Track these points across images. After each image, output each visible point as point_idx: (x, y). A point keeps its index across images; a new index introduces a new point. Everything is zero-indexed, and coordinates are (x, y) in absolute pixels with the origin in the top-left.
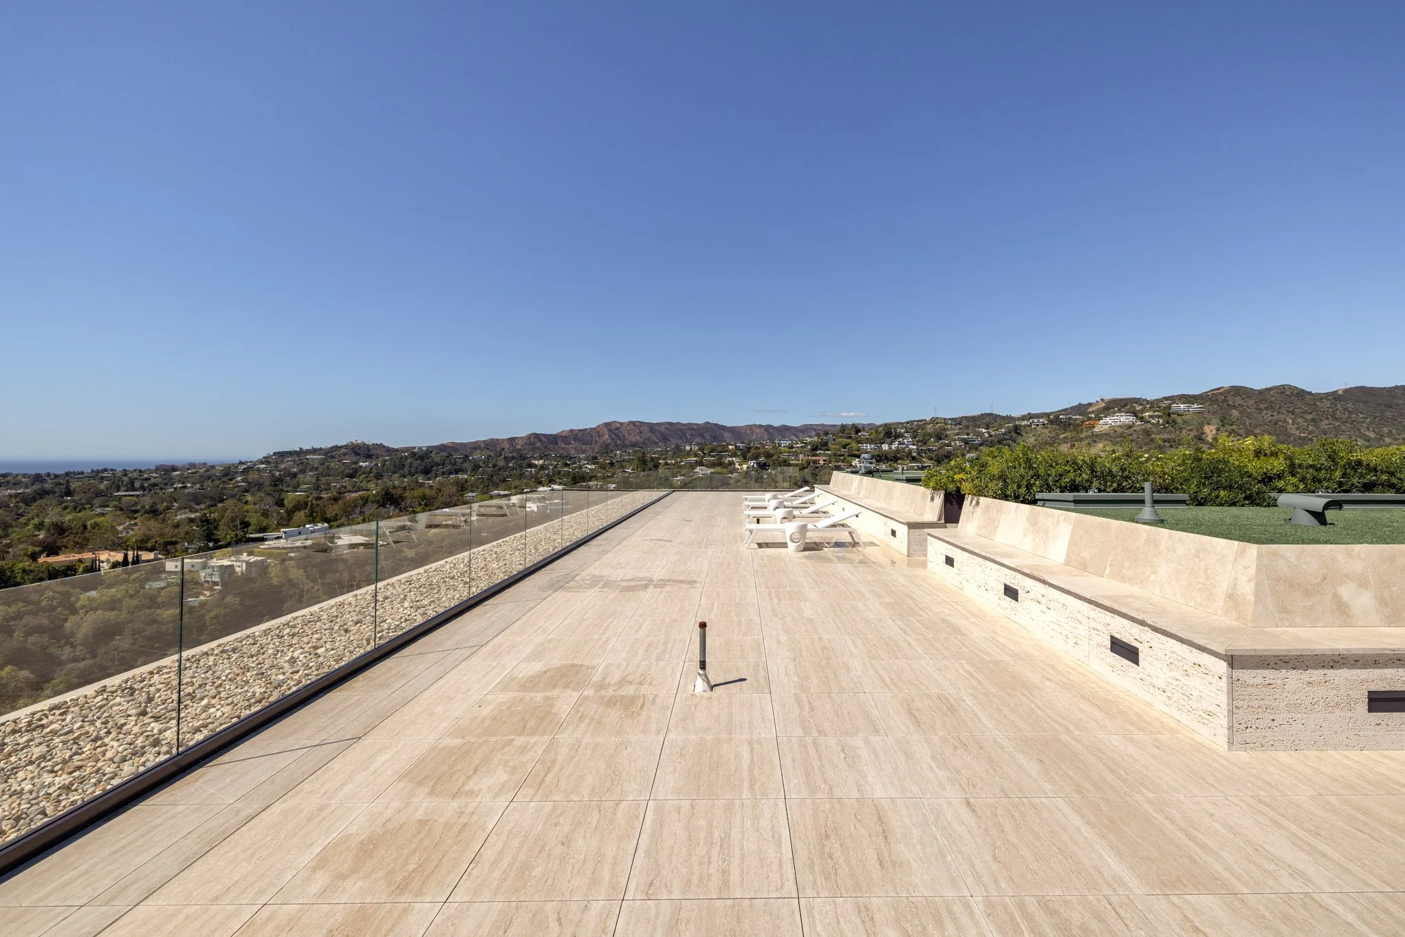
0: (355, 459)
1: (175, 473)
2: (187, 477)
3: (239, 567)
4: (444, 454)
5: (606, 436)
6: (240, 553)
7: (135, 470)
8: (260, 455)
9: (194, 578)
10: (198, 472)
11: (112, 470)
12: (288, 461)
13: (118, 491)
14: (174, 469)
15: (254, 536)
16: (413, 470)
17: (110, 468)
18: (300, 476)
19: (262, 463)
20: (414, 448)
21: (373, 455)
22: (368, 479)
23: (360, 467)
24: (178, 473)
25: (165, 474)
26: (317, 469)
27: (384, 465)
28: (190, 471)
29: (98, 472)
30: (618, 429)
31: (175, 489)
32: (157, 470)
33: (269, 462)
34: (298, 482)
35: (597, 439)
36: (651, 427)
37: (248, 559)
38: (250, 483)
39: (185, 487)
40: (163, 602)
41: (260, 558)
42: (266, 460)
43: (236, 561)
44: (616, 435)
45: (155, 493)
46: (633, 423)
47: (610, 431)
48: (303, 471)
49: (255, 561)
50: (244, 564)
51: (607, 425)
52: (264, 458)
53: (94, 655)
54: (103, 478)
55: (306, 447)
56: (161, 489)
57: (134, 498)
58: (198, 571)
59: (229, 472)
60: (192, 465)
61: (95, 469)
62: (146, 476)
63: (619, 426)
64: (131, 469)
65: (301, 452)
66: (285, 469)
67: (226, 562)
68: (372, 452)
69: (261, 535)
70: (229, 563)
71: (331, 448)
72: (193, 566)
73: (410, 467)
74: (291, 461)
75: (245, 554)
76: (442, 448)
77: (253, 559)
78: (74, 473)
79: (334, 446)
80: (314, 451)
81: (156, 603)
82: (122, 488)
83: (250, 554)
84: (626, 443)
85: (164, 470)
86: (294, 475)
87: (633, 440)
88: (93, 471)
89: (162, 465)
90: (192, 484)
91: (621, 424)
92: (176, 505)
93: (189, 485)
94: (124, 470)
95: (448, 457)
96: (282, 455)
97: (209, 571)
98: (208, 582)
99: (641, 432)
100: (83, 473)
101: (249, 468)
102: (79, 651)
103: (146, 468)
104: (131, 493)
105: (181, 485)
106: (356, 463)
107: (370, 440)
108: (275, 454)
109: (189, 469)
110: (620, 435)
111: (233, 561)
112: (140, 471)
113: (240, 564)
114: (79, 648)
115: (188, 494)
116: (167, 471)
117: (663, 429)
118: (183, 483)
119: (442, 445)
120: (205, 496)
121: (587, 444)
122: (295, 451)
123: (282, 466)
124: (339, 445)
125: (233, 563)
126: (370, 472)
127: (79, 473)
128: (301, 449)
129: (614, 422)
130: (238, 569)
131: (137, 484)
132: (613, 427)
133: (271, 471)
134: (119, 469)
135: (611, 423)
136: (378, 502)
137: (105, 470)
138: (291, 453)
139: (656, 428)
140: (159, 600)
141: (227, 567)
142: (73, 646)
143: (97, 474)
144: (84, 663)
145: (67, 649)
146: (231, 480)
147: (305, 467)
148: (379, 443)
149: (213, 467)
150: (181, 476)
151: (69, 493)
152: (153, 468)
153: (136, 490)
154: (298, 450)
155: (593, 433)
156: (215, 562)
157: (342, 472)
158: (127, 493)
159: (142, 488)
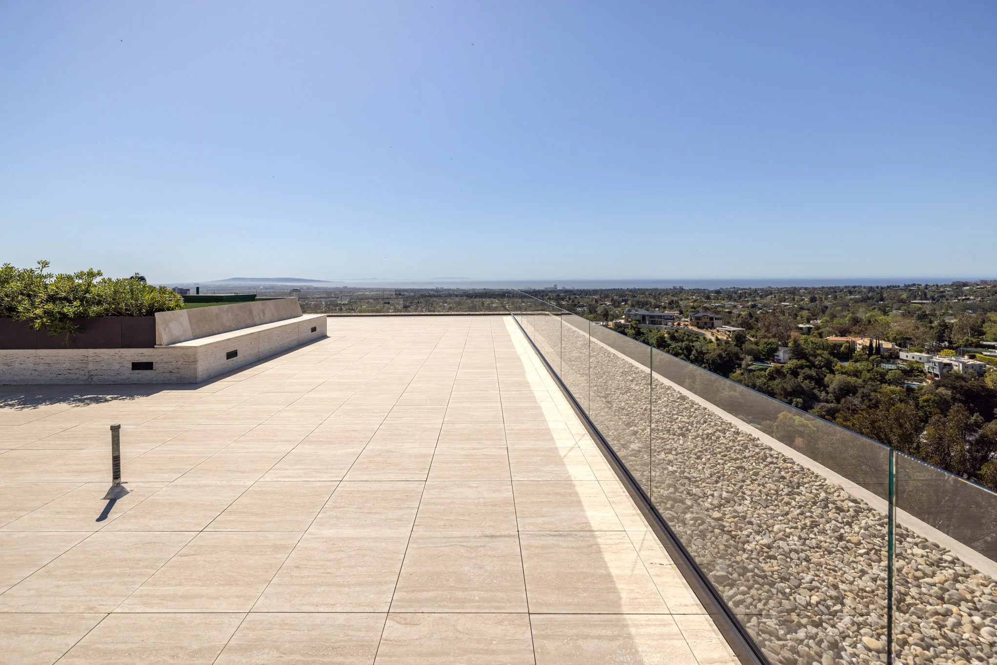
1: (965, 288)
2: (975, 292)
3: (956, 366)
6: (963, 355)
9: (920, 367)
10: (986, 287)
11: (918, 285)
13: (915, 300)
14: (965, 285)
15: (985, 343)
17: (917, 283)
28: (979, 287)
29: (909, 286)
31: (959, 300)
37: (966, 361)
39: (968, 299)
40: (890, 380)
41: (979, 362)
43: (955, 361)
45: (941, 302)
49: (972, 364)
50: (961, 365)
53: (838, 402)
54: (910, 290)
56: (947, 300)
57: (920, 306)
58: (923, 363)
60: (984, 282)
61: (907, 284)
62: (942, 289)
64: (931, 285)
67: (946, 361)
69: (993, 343)
70: (948, 362)
72: (920, 358)
75: (966, 357)
77: (971, 362)
78: (894, 287)
81: (885, 379)
82: (918, 298)
83: (972, 357)
85: (957, 286)
88: (905, 285)
89: (958, 282)
90: (975, 297)
92: (950, 312)
93: (972, 297)
94: (927, 285)
97: (931, 364)
98: (929, 372)
100: (899, 286)
102: (831, 397)
104: (923, 301)
105: (964, 297)
109: (978, 285)
111: (952, 360)
112: (937, 286)
113: (957, 364)
114: (830, 395)
118: (966, 296)
120: (978, 307)
125: (951, 362)
127: (896, 287)
130: (955, 368)
131: (929, 296)
134: (923, 285)
137: (914, 285)
140: (887, 377)
141: (946, 365)
142: (827, 393)
143: (907, 288)
144: (831, 404)
145: (823, 394)
150: (970, 290)
151: (882, 299)
152: (950, 284)
153: (927, 299)
156: (937, 359)
158: (920, 301)
159: (933, 298)
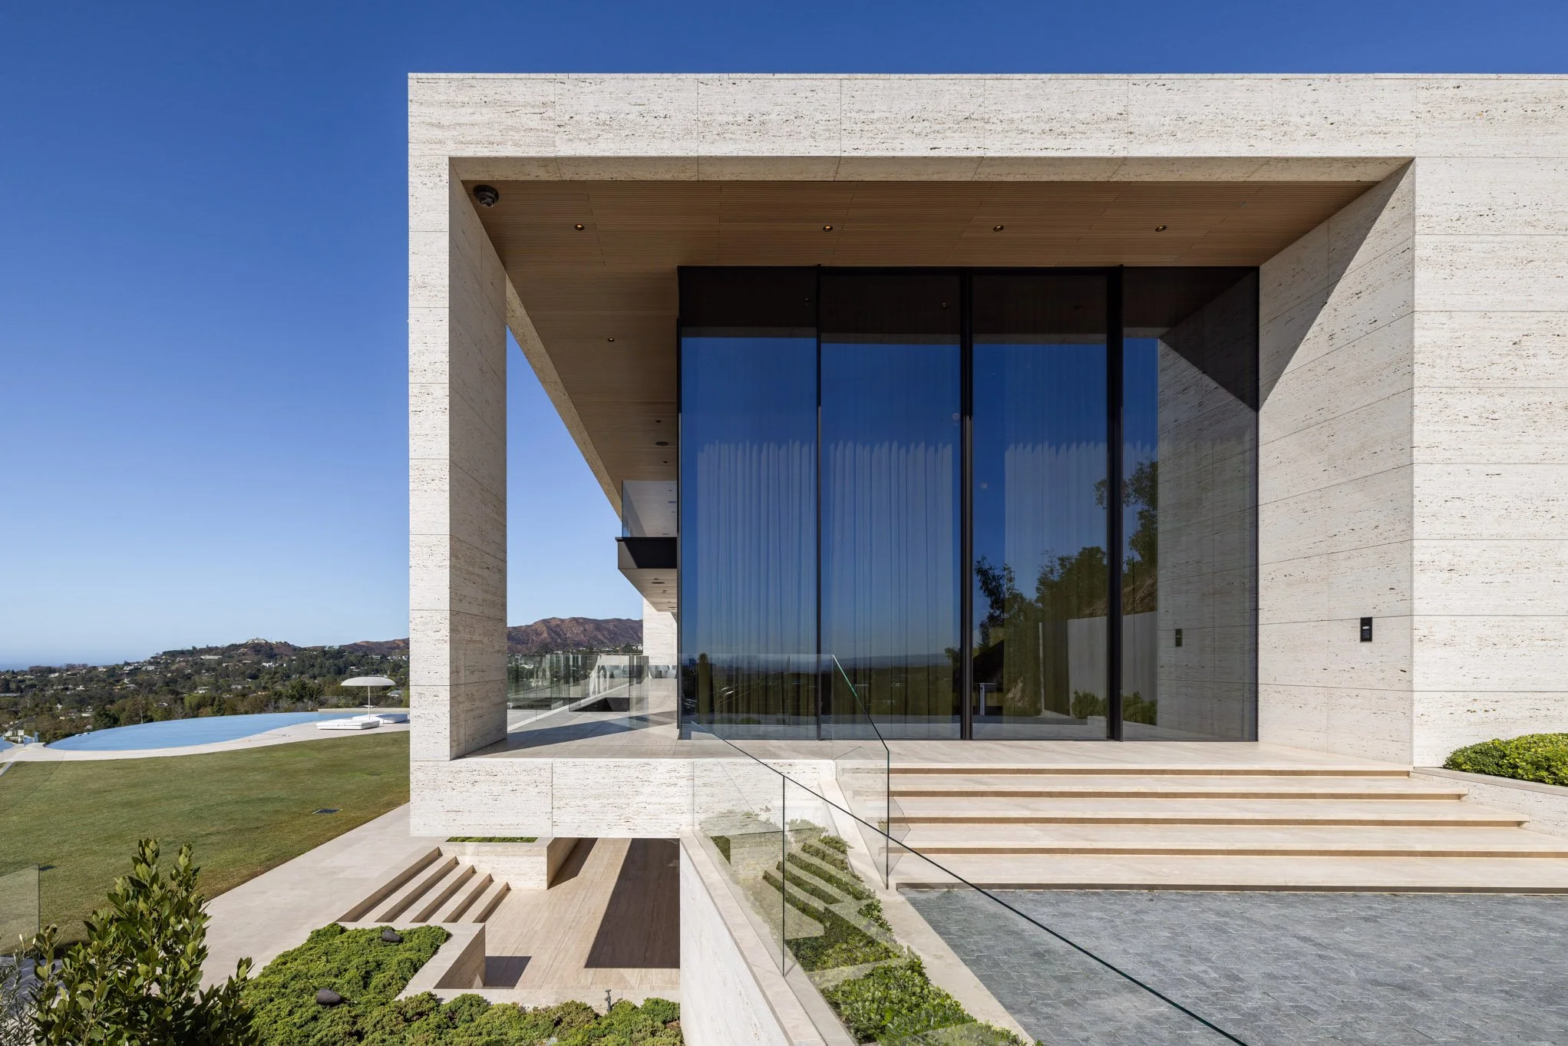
0: (256, 658)
4: (360, 653)
5: (545, 635)
7: (8, 671)
8: (147, 656)
12: (180, 662)
16: (325, 670)
18: (196, 678)
19: (150, 663)
20: (325, 647)
21: (275, 655)
22: (275, 680)
23: (264, 667)
24: (57, 674)
25: (42, 676)
26: (214, 670)
27: (289, 666)
30: (558, 626)
32: (31, 671)
33: (159, 662)
34: (194, 683)
35: (534, 638)
36: (598, 624)
38: (141, 684)
42: (155, 661)
44: (555, 632)
46: (576, 620)
47: (549, 629)
48: (198, 672)
51: (545, 622)
52: (152, 658)
55: (200, 646)
59: (114, 673)
63: (559, 623)
65: (194, 652)
66: (177, 669)
68: (276, 651)
71: (230, 647)
73: (321, 667)
74: (183, 661)
76: (355, 647)
79: (232, 645)
80: (209, 650)
84: (568, 642)
86: (189, 677)
87: (576, 639)
91: (562, 621)
95: (363, 656)
96: (173, 654)
99: (585, 630)
101: (136, 669)
103: (19, 670)
106: (259, 663)
107: (274, 639)
108: (165, 653)
110: (561, 633)
115: (71, 695)
116: (43, 673)
117: (611, 627)
119: (355, 644)
121: (524, 643)
122: (188, 651)
123: (174, 667)
124: (238, 643)
126: (275, 673)
128: (193, 647)
129: (553, 618)
132: (553, 623)
133: (160, 672)
135: (550, 619)
136: (292, 697)
138: (182, 653)
139: (603, 625)
146: (118, 681)
147: (200, 666)
148: (283, 642)
149: (95, 668)
154: (191, 649)
155: (529, 631)
157: (243, 673)
